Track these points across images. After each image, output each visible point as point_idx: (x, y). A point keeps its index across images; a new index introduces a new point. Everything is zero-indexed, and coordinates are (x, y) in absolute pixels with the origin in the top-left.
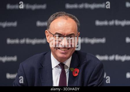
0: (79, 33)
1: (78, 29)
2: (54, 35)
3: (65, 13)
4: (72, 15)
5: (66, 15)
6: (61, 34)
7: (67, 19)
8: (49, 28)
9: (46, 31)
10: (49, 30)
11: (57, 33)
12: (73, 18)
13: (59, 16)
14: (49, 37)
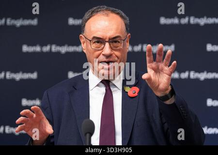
0: (129, 34)
1: (127, 29)
2: (90, 41)
3: (106, 7)
4: (117, 10)
5: (107, 10)
6: (101, 38)
7: (107, 15)
8: (84, 31)
9: (81, 36)
10: (84, 34)
11: (94, 38)
12: (118, 14)
13: (97, 12)
14: (85, 44)
